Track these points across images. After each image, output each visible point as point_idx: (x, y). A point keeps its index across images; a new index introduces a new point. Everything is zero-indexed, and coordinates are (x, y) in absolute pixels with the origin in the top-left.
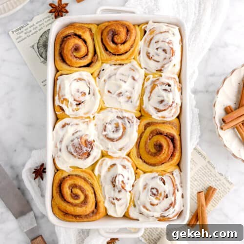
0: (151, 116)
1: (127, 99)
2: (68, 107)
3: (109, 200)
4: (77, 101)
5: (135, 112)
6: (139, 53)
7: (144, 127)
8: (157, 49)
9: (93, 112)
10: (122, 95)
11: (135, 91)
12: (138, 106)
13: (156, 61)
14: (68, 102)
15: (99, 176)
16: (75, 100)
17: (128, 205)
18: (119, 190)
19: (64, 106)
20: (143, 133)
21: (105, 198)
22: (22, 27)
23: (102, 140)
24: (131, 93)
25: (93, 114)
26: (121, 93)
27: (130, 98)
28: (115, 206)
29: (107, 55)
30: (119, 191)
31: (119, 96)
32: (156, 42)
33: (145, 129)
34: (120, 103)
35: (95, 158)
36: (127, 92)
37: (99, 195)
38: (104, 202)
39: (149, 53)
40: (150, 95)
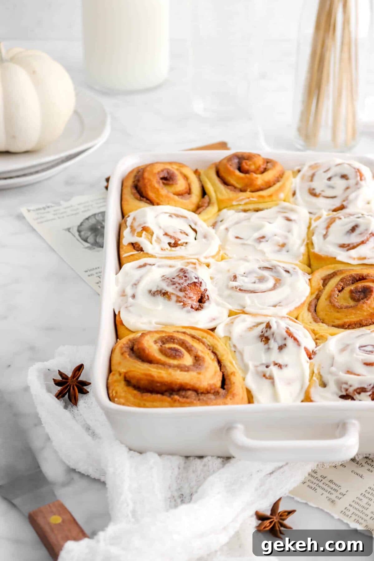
0: (335, 258)
1: (277, 248)
2: (151, 243)
3: (257, 373)
4: (171, 237)
5: (298, 262)
6: (294, 194)
7: (322, 281)
8: (329, 179)
9: (205, 255)
10: (267, 241)
11: (292, 235)
12: (303, 255)
13: (328, 197)
14: (152, 234)
15: (228, 338)
16: (166, 234)
17: (307, 383)
18: (281, 343)
19: (143, 241)
20: (320, 291)
21: (245, 369)
22: (48, 207)
23: (230, 296)
24: (286, 238)
25: (206, 258)
26: (263, 237)
27: (283, 245)
28: (273, 383)
29: (228, 191)
30: (281, 348)
31: (260, 242)
32: (325, 172)
33: (325, 284)
34: (263, 253)
35: (214, 319)
36: (275, 235)
37: (231, 363)
38: (244, 379)
39: (314, 189)
40: (327, 233)
